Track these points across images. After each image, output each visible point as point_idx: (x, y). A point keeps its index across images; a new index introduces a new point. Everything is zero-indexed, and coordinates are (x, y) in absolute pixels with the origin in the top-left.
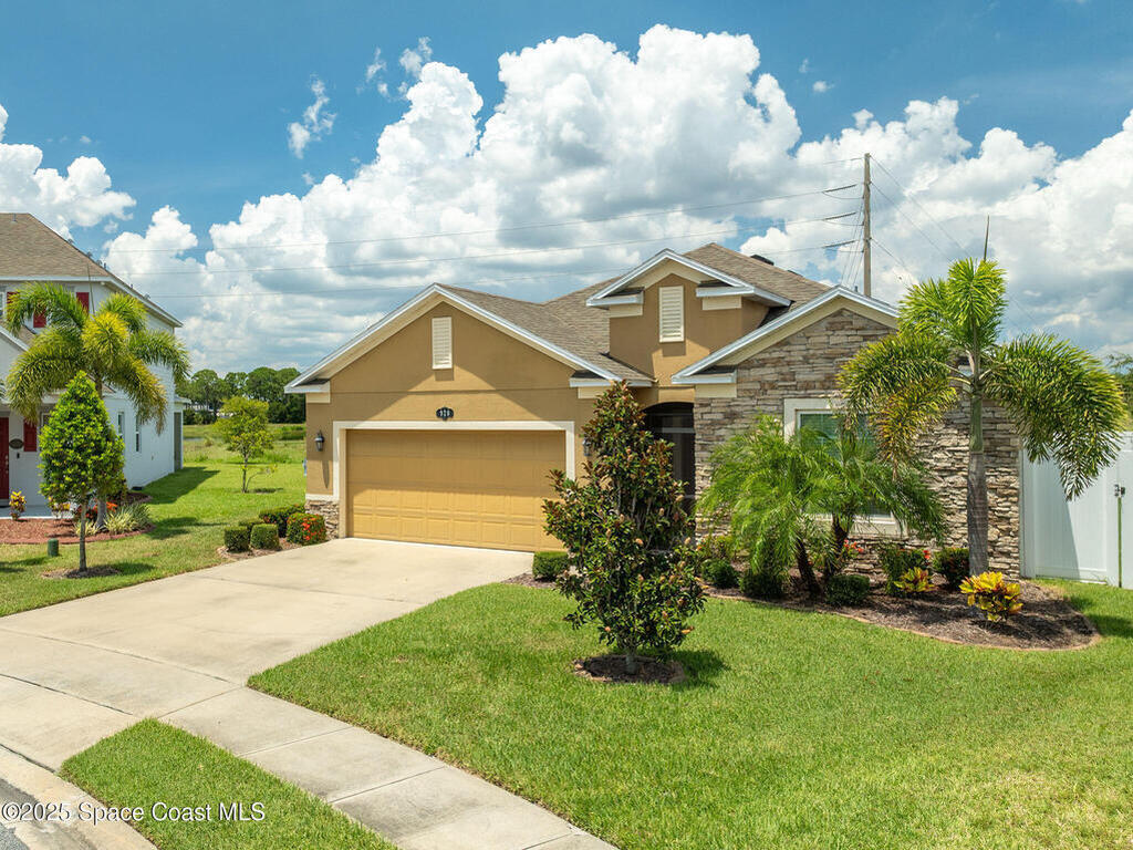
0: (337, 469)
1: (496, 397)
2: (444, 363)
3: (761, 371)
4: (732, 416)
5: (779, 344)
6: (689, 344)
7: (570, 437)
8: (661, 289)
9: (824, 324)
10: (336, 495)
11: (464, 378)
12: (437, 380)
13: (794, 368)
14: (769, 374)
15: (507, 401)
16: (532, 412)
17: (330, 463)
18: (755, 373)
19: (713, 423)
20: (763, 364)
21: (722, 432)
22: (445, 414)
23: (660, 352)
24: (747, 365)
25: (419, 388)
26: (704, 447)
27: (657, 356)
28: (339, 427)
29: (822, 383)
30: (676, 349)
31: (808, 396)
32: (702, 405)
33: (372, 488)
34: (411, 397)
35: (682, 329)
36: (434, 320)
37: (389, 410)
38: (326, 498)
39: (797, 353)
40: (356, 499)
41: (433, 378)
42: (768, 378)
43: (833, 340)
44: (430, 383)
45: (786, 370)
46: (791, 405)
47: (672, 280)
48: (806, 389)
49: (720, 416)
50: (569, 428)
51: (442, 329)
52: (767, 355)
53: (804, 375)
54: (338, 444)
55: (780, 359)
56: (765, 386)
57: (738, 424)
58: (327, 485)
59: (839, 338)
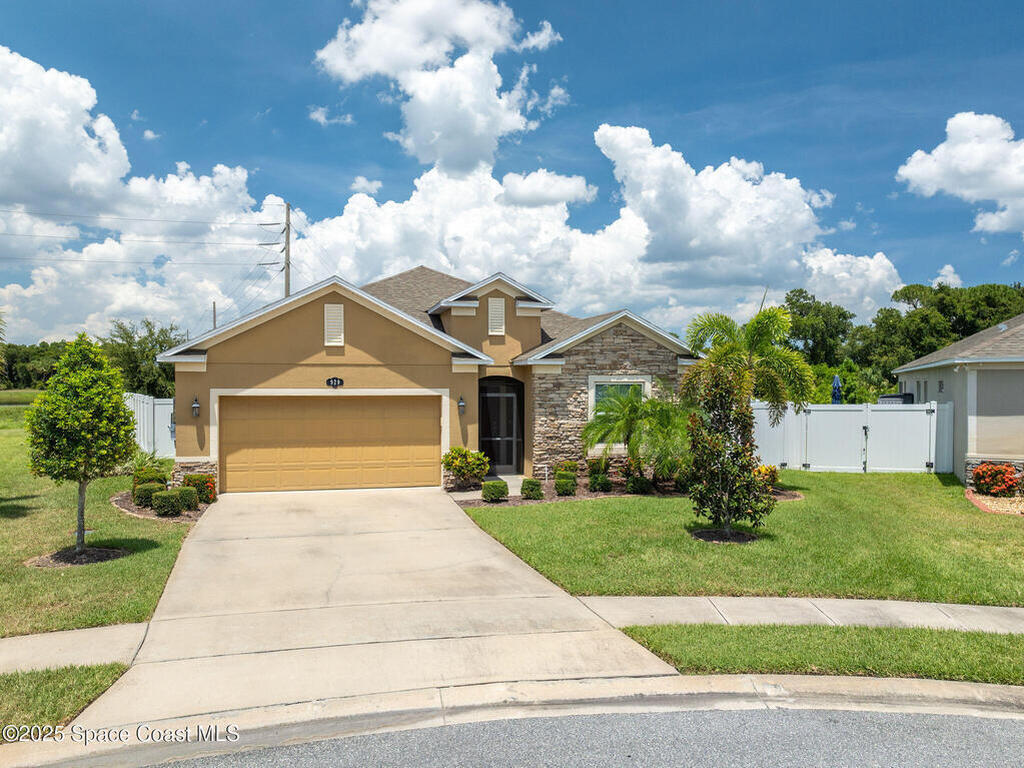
0: (213, 433)
1: (384, 370)
2: (339, 341)
3: (576, 358)
4: (558, 386)
6: (508, 338)
7: (446, 401)
8: (490, 299)
10: (213, 456)
11: (354, 354)
12: (328, 354)
13: (596, 357)
14: (581, 359)
15: (393, 373)
16: (415, 382)
17: (206, 428)
18: (573, 359)
19: (547, 390)
20: (578, 353)
21: (552, 396)
22: (335, 383)
23: (488, 342)
25: (309, 361)
27: (486, 344)
28: (215, 394)
29: (610, 365)
30: (498, 340)
31: (602, 374)
32: (539, 378)
33: (249, 448)
34: (300, 368)
35: (504, 327)
36: (326, 306)
37: (278, 378)
38: (202, 459)
39: (597, 347)
40: (230, 459)
41: (324, 353)
42: (580, 362)
43: (617, 341)
44: (321, 357)
45: (590, 357)
46: (593, 379)
47: (497, 294)
48: (601, 370)
49: (551, 386)
50: (445, 394)
51: (334, 314)
52: (579, 348)
53: (600, 361)
54: (217, 409)
55: (587, 350)
56: (579, 367)
57: (563, 391)
58: (202, 449)
59: (619, 340)
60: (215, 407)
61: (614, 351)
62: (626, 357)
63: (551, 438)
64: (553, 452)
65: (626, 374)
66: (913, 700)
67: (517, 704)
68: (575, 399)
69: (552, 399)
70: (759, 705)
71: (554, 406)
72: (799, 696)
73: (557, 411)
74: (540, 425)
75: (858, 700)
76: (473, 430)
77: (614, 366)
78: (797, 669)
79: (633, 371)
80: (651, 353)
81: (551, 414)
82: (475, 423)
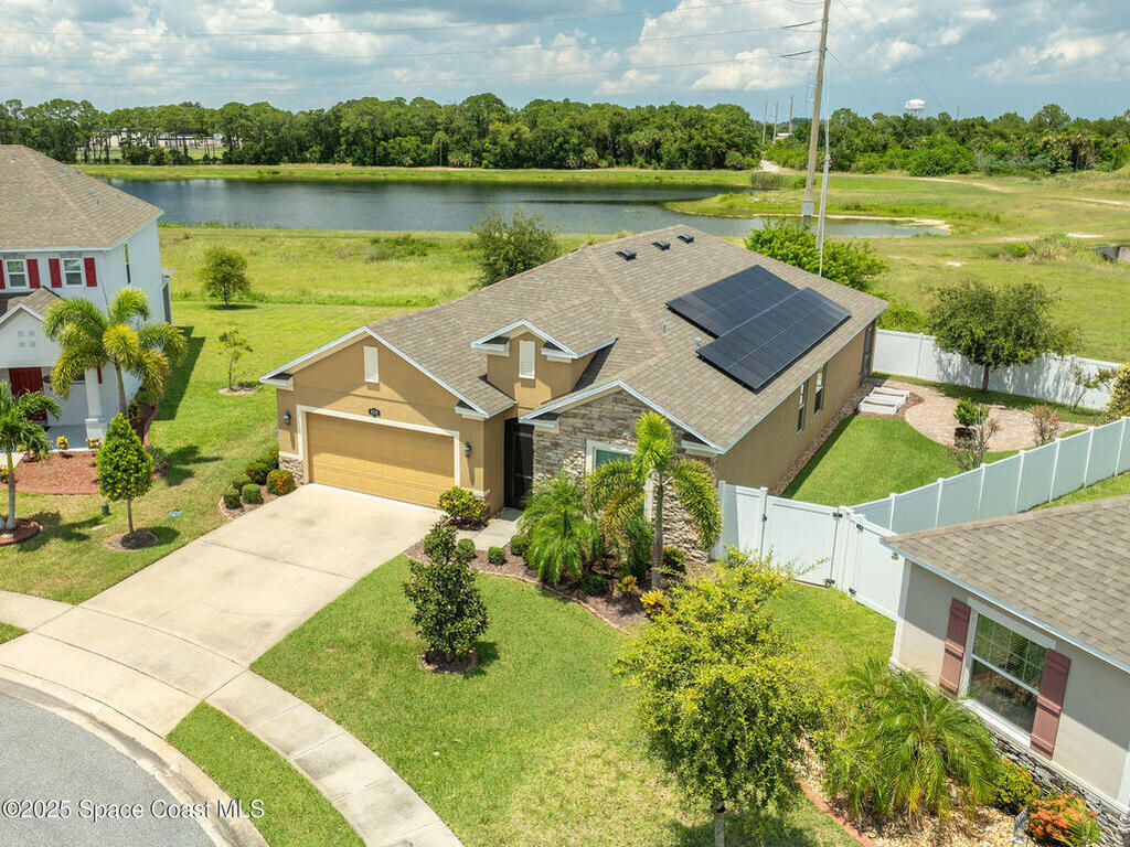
0: (301, 438)
1: (407, 407)
2: (373, 379)
3: (574, 420)
4: (556, 445)
5: (584, 405)
6: (538, 382)
7: (457, 442)
8: (522, 341)
10: (300, 456)
11: (385, 391)
12: (369, 389)
13: (593, 422)
14: (578, 423)
15: (415, 411)
16: (431, 421)
17: (295, 435)
18: (571, 421)
19: (545, 447)
20: (575, 416)
21: (550, 454)
22: (375, 413)
23: (519, 384)
24: (566, 414)
25: (357, 392)
26: (539, 462)
27: (517, 386)
28: (301, 409)
29: (609, 434)
30: (529, 384)
31: (601, 440)
32: (538, 435)
34: (351, 397)
35: (534, 371)
36: (365, 347)
38: (294, 456)
39: (595, 412)
40: (315, 458)
41: (365, 387)
42: (577, 425)
43: (616, 409)
44: (364, 390)
45: (588, 422)
46: (591, 444)
48: (599, 435)
49: (548, 444)
50: (456, 434)
51: (370, 355)
52: (576, 411)
53: (598, 428)
54: (300, 421)
55: (585, 415)
56: (576, 430)
57: (560, 451)
58: (294, 447)
59: (619, 408)
61: (614, 419)
62: (626, 427)
65: (625, 444)
68: (573, 462)
69: (549, 458)
71: (552, 465)
73: (553, 469)
74: (539, 479)
76: (479, 472)
77: (613, 435)
81: (548, 471)
82: (479, 466)
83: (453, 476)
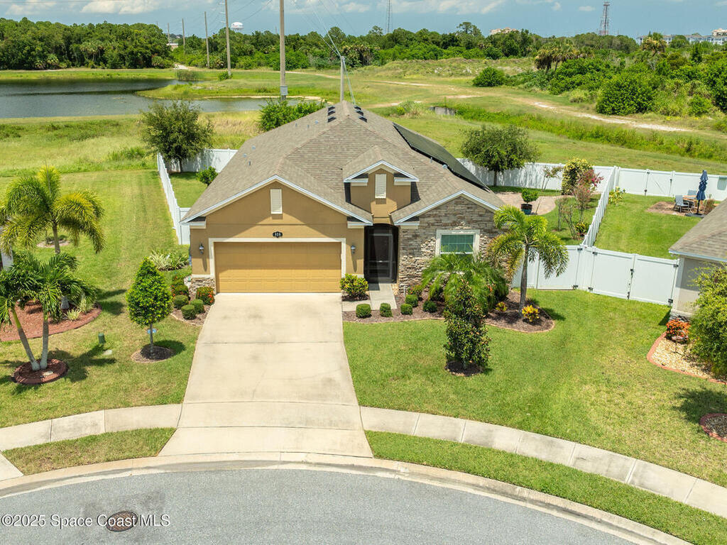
0: (212, 262)
1: (306, 227)
2: (279, 211)
3: (428, 219)
4: (416, 236)
6: (388, 200)
7: (344, 246)
8: (377, 175)
9: (454, 202)
10: (212, 275)
11: (288, 218)
12: (273, 219)
13: (441, 218)
14: (431, 220)
15: (311, 229)
16: (324, 234)
17: (207, 260)
18: (426, 220)
19: (409, 239)
20: (429, 216)
21: (412, 242)
23: (374, 203)
24: (423, 216)
25: (265, 222)
26: (404, 249)
27: (373, 205)
29: (451, 224)
30: (382, 201)
31: (446, 229)
32: (404, 232)
33: (231, 269)
34: (258, 227)
35: (385, 193)
36: (271, 190)
37: (247, 232)
38: (206, 276)
39: (443, 212)
40: (220, 275)
41: (271, 218)
42: (431, 222)
43: (457, 208)
44: (269, 220)
45: (438, 219)
46: (440, 232)
47: (381, 172)
48: (445, 226)
49: (411, 236)
50: (343, 241)
51: (276, 195)
52: (431, 213)
53: (445, 221)
55: (436, 214)
56: (429, 225)
57: (418, 239)
58: (206, 270)
59: (459, 207)
60: (212, 249)
61: (455, 215)
62: (463, 218)
63: (410, 268)
64: (410, 277)
65: (462, 229)
66: (454, 482)
67: (307, 463)
68: (427, 245)
69: (411, 245)
70: (392, 476)
71: (412, 249)
72: (412, 474)
73: (415, 252)
74: (403, 260)
75: (433, 478)
76: (361, 263)
77: (454, 224)
78: (419, 462)
79: (467, 228)
80: (481, 216)
81: (410, 254)
82: (361, 259)
83: (341, 269)
